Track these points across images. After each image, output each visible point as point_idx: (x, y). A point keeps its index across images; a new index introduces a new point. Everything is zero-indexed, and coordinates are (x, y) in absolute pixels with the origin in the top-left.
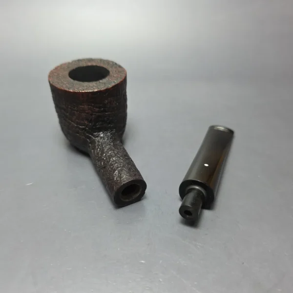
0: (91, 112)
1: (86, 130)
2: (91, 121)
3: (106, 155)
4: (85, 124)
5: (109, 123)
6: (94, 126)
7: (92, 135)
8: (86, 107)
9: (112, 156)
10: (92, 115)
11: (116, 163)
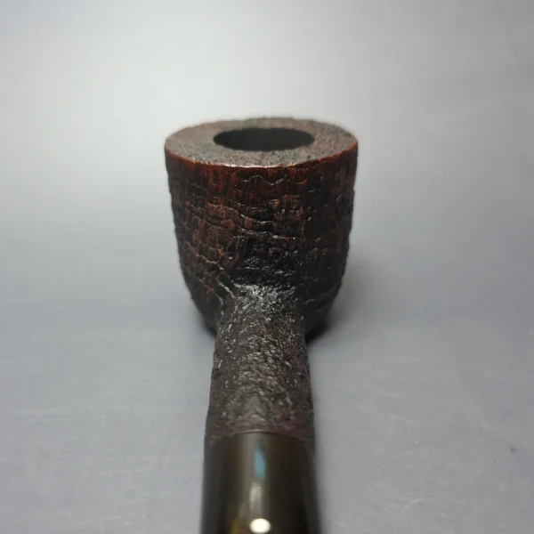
0: (233, 225)
1: (218, 272)
2: (231, 250)
3: (237, 342)
4: (218, 254)
5: (279, 267)
6: (237, 265)
7: (232, 288)
8: (222, 209)
9: (248, 349)
10: (235, 232)
11: (250, 369)
